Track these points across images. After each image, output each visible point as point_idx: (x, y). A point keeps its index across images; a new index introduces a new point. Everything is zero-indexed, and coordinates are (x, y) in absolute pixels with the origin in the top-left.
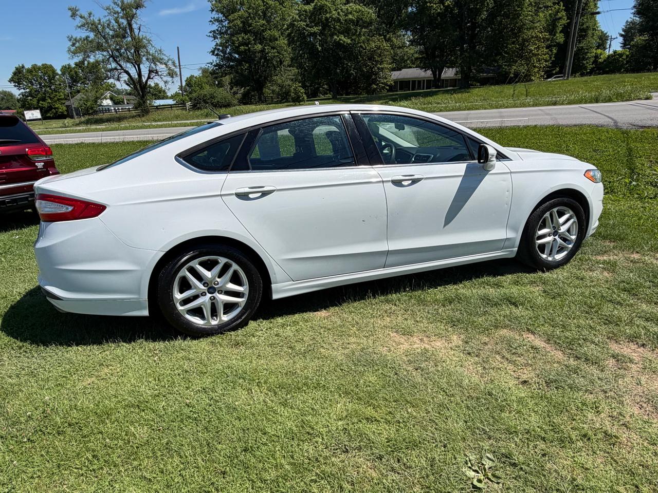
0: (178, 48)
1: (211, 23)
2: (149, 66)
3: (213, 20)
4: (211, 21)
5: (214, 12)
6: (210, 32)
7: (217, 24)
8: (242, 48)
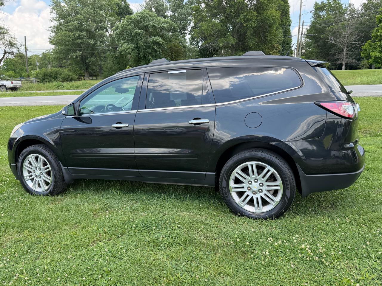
0: (25, 37)
1: (51, 21)
2: (4, 48)
3: (52, 19)
4: (50, 20)
5: (52, 14)
6: (50, 28)
7: (56, 22)
8: (79, 41)
